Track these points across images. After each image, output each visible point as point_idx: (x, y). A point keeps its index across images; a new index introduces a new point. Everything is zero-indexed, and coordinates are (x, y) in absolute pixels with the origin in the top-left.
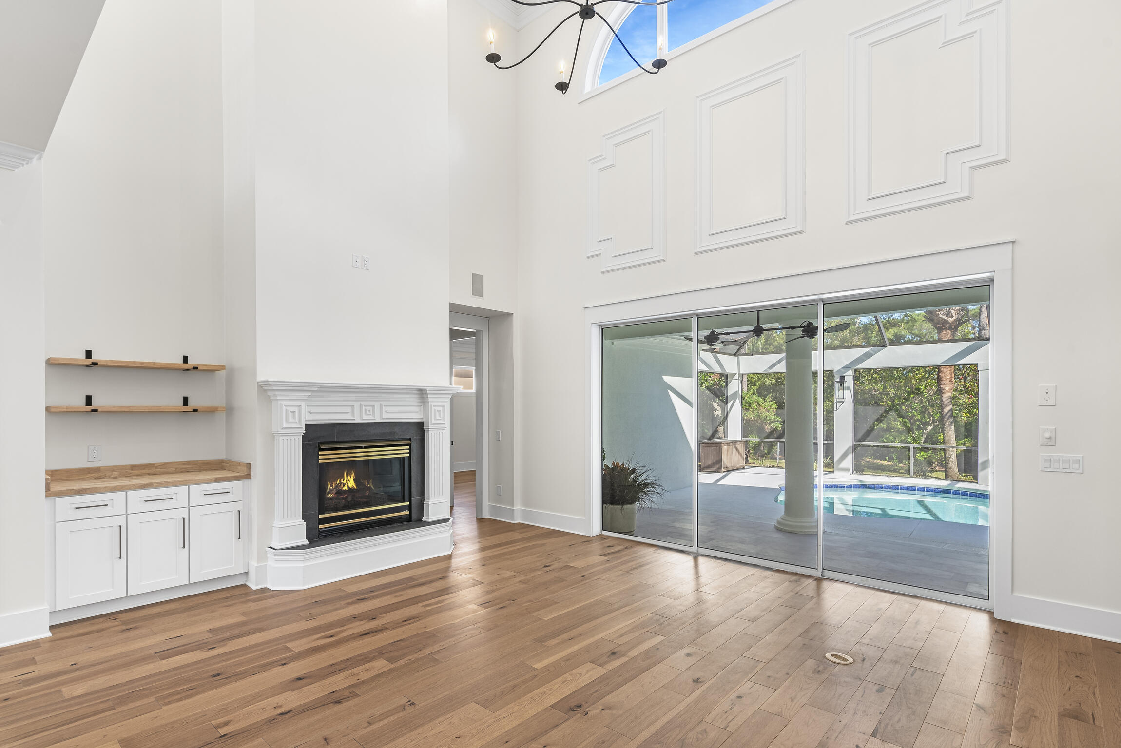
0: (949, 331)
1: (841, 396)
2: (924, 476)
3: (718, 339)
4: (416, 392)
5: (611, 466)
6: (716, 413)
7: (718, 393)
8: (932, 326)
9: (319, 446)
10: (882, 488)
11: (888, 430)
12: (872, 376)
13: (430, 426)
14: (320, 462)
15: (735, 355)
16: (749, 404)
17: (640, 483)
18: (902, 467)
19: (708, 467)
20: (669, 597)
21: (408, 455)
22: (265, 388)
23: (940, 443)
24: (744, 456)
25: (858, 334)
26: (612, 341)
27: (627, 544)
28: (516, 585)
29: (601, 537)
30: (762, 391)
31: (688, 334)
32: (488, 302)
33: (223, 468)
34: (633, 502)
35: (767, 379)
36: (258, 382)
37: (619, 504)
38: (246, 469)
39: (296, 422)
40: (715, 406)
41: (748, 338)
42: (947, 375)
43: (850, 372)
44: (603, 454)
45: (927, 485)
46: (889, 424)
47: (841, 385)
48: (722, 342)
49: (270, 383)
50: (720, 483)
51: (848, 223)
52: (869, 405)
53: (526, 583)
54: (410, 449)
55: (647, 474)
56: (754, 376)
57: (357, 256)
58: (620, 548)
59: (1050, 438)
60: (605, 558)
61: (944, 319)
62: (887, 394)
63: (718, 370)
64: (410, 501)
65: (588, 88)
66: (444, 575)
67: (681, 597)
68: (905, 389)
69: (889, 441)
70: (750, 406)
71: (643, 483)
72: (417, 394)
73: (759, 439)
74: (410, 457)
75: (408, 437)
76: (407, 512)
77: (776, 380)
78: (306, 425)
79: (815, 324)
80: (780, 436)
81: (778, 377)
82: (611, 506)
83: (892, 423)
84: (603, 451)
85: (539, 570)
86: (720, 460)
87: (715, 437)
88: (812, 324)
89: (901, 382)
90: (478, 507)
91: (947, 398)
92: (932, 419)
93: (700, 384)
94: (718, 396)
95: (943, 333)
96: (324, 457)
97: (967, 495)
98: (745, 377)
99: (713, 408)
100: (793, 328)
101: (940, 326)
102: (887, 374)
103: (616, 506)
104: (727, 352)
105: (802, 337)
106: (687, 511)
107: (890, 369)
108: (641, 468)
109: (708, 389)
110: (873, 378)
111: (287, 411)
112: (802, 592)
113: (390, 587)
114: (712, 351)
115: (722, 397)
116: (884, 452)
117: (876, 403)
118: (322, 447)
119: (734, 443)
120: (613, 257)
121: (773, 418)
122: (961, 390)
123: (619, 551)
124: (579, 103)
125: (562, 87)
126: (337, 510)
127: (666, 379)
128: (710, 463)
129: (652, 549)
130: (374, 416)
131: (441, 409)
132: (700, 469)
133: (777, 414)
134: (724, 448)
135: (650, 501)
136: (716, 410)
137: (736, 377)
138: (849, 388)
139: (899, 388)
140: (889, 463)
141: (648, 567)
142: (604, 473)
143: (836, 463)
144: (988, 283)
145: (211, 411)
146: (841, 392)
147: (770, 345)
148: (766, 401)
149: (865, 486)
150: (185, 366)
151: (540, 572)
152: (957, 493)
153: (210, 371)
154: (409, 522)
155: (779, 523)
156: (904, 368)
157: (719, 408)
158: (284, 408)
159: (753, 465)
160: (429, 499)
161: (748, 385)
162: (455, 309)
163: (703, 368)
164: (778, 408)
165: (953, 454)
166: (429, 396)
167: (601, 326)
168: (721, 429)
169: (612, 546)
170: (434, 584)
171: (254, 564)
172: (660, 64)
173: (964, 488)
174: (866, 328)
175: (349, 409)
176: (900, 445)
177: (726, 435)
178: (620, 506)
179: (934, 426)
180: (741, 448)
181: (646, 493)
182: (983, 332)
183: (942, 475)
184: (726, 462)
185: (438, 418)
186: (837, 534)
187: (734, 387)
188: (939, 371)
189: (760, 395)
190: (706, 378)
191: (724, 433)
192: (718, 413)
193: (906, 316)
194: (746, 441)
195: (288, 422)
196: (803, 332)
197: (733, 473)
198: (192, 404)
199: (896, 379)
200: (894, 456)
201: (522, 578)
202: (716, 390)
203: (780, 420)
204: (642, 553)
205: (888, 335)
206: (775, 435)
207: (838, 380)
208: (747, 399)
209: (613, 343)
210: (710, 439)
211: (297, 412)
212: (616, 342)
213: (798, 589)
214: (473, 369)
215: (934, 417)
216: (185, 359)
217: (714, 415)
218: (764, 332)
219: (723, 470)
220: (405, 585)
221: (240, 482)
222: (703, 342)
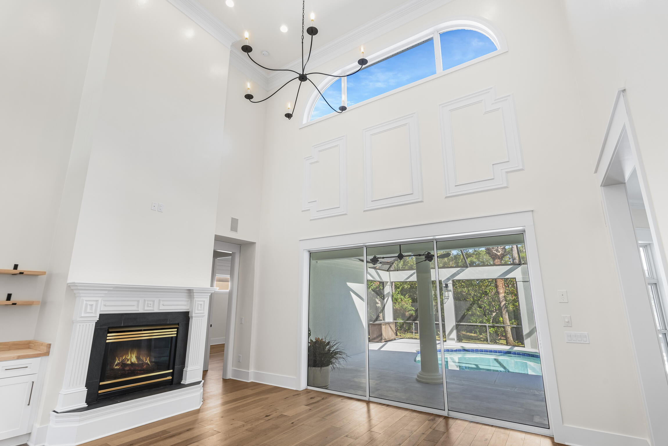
0: (499, 260)
1: (447, 295)
2: (496, 343)
3: (378, 261)
4: (186, 291)
5: (314, 340)
6: (378, 305)
7: (379, 293)
8: (490, 257)
9: (108, 329)
10: (474, 351)
11: (472, 315)
12: (461, 284)
13: (194, 315)
14: (107, 341)
15: (387, 271)
16: (396, 300)
17: (333, 351)
18: (482, 337)
19: (374, 339)
20: (351, 437)
21: (175, 335)
22: (72, 288)
23: (500, 322)
24: (395, 331)
25: (452, 261)
26: (317, 261)
27: (323, 396)
28: (244, 432)
29: (307, 391)
30: (403, 292)
31: (361, 258)
32: (240, 236)
33: (29, 348)
34: (328, 365)
35: (405, 285)
36: (68, 284)
37: (319, 367)
38: (46, 348)
39: (93, 312)
40: (377, 301)
41: (394, 261)
42: (500, 284)
43: (451, 282)
44: (309, 332)
45: (498, 349)
46: (472, 311)
47: (446, 289)
48: (380, 263)
49: (76, 284)
50: (382, 349)
51: (446, 197)
52: (461, 300)
53: (251, 431)
54: (177, 331)
55: (337, 345)
56: (398, 283)
57: (155, 203)
58: (319, 399)
59: (568, 322)
60: (308, 408)
61: (495, 253)
62: (470, 294)
63: (378, 279)
64: (173, 369)
65: (305, 121)
66: (191, 427)
67: (359, 437)
68: (479, 292)
69: (474, 322)
70: (397, 301)
71: (335, 351)
72: (186, 293)
73: (403, 321)
74: (176, 337)
75: (177, 322)
76: (170, 378)
77: (410, 286)
78: (100, 315)
79: (432, 253)
80: (415, 320)
81: (412, 283)
82: (314, 368)
83: (474, 311)
84: (309, 330)
85: (261, 419)
86: (381, 335)
87: (378, 320)
88: (430, 253)
89: (477, 287)
90: (224, 370)
91: (502, 297)
92: (494, 308)
93: (368, 288)
94: (378, 295)
95: (496, 261)
96: (111, 338)
97: (520, 355)
98: (393, 283)
99: (376, 302)
100: (420, 255)
101: (494, 257)
102: (469, 283)
103: (317, 368)
104: (383, 269)
105: (425, 261)
106: (362, 369)
107: (470, 280)
108: (333, 342)
109: (373, 290)
110: (462, 285)
111: (86, 305)
112: (437, 429)
113: (147, 440)
114: (375, 268)
115: (381, 295)
116: (471, 328)
117: (465, 299)
118: (110, 330)
119: (389, 323)
120: (317, 211)
121: (410, 308)
122: (508, 293)
123: (318, 402)
124: (300, 129)
125: (289, 116)
126: (115, 379)
127: (349, 284)
128: (375, 336)
129: (340, 399)
130: (154, 308)
131: (202, 303)
132: (370, 340)
133: (412, 306)
134: (383, 327)
135: (339, 363)
136: (378, 303)
137: (389, 284)
138: (450, 291)
139: (476, 291)
140: (475, 335)
141: (337, 413)
142: (309, 345)
143: (447, 336)
144: (522, 233)
145: (28, 305)
146: (446, 293)
147: (406, 265)
148: (406, 298)
149: (465, 350)
150: (15, 272)
151: (262, 421)
152: (515, 353)
153: (34, 275)
154: (171, 385)
155: (418, 376)
156: (477, 280)
157: (379, 302)
158: (85, 302)
159: (400, 337)
160: (187, 367)
161: (395, 288)
162: (218, 239)
163: (370, 278)
164: (412, 302)
165: (509, 329)
166: (195, 294)
167: (309, 251)
168: (381, 315)
169: (314, 398)
170: (182, 435)
171: (37, 426)
172: (343, 109)
173: (519, 351)
174: (456, 257)
175: (135, 303)
176: (479, 324)
177: (384, 319)
178: (319, 368)
179: (496, 313)
180: (393, 326)
181: (337, 359)
182: (515, 261)
183: (504, 342)
184: (384, 336)
185: (199, 309)
186: (453, 383)
187: (388, 289)
188: (496, 282)
189: (402, 294)
190: (371, 284)
191: (383, 317)
192: (379, 305)
193: (475, 251)
194: (395, 323)
195: (86, 312)
196: (425, 258)
197: (389, 343)
198: (13, 299)
199: (474, 286)
200: (477, 330)
201: (249, 426)
202: (378, 291)
203: (414, 309)
204: (333, 402)
205: (468, 261)
206: (411, 318)
207: (445, 286)
208: (395, 296)
209: (317, 262)
210: (375, 321)
211: (94, 306)
212: (319, 262)
213: (435, 426)
214: (228, 277)
215: (496, 308)
216: (16, 267)
217: (376, 306)
218: (404, 257)
219: (383, 341)
220: (159, 437)
221: (39, 359)
222: (369, 262)
